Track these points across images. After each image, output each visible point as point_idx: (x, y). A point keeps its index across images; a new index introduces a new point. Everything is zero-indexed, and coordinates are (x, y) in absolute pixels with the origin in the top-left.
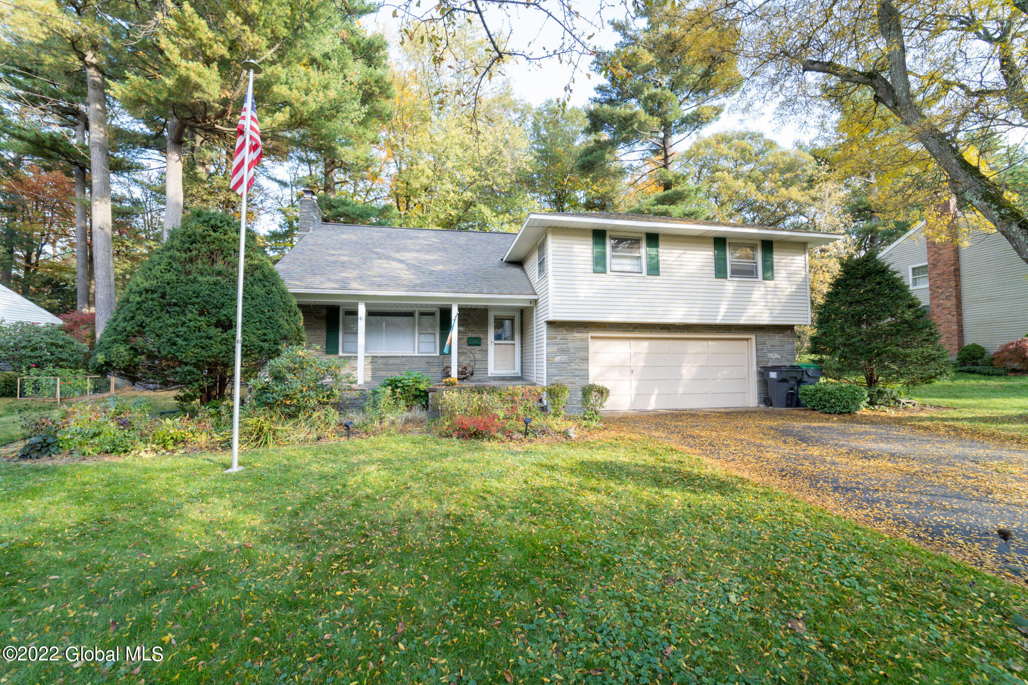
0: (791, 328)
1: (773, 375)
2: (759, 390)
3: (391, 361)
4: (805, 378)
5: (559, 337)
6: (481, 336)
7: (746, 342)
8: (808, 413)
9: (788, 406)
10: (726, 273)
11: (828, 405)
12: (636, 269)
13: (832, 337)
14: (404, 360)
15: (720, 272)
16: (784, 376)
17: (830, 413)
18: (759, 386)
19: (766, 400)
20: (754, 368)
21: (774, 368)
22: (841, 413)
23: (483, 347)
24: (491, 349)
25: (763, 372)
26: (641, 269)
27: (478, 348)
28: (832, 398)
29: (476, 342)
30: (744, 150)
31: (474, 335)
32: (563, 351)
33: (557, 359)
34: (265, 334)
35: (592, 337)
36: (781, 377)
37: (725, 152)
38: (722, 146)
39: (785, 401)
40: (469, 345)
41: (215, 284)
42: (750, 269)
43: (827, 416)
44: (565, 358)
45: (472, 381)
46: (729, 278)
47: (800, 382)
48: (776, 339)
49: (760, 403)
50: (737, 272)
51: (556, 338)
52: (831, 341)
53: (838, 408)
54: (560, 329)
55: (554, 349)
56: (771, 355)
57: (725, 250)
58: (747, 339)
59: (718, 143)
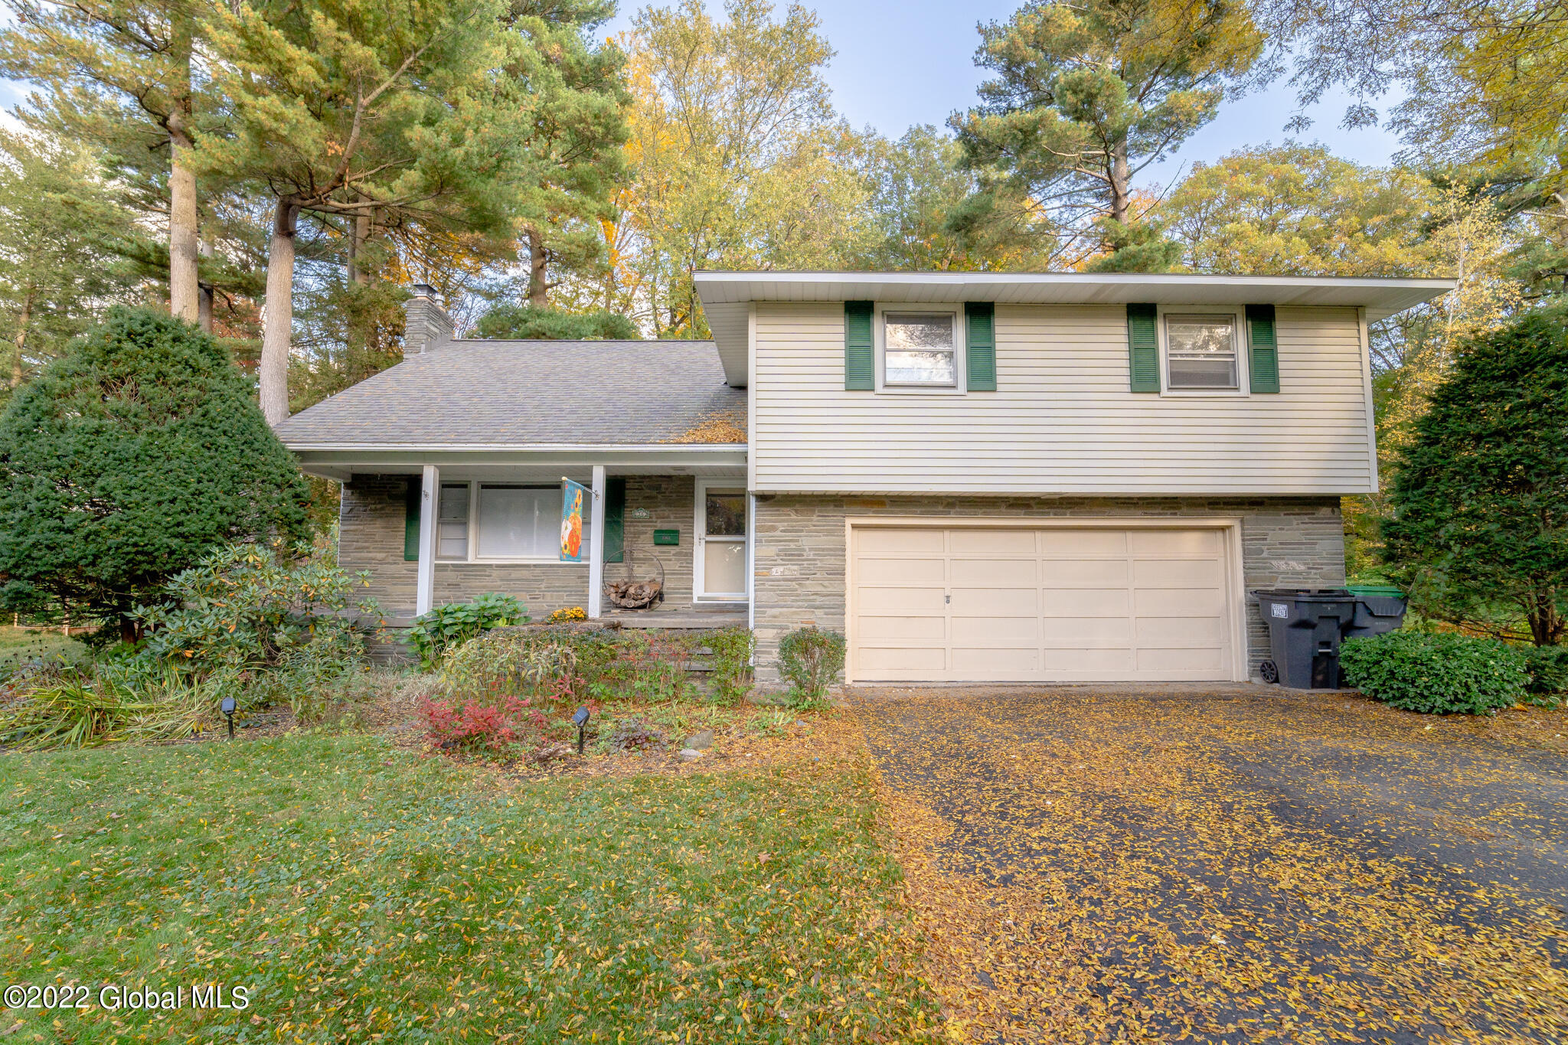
0: (1332, 501)
1: (1280, 611)
2: (1251, 644)
3: (515, 574)
4: (1362, 619)
5: (781, 526)
6: (681, 527)
7: (1220, 535)
8: (1360, 707)
9: (1314, 684)
10: (1156, 379)
11: (1412, 691)
12: (946, 379)
13: (1430, 523)
14: (538, 571)
15: (1143, 379)
16: (1306, 614)
17: (1417, 711)
18: (1252, 634)
19: (1269, 671)
20: (1240, 592)
21: (1282, 595)
22: (1446, 713)
23: (683, 547)
24: (699, 551)
25: (1260, 601)
26: (956, 378)
27: (673, 550)
28: (1420, 674)
29: (667, 539)
30: (1284, 182)
31: (666, 526)
32: (791, 556)
33: (777, 571)
34: (179, 524)
35: (854, 527)
36: (1296, 618)
37: (1249, 187)
38: (1241, 177)
39: (1309, 674)
40: (657, 544)
41: (98, 432)
42: (1220, 370)
43: (1407, 719)
44: (793, 570)
45: (663, 614)
46: (1164, 392)
47: (1348, 628)
48: (1292, 528)
49: (1252, 674)
50: (1183, 378)
51: (773, 529)
52: (1428, 530)
53: (1439, 701)
54: (786, 510)
55: (771, 550)
56: (1281, 565)
57: (1153, 330)
58: (1223, 529)
59: (1235, 173)
